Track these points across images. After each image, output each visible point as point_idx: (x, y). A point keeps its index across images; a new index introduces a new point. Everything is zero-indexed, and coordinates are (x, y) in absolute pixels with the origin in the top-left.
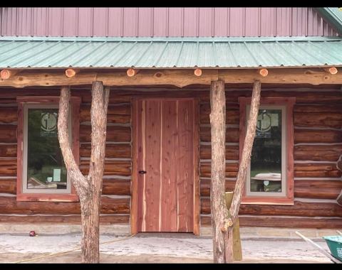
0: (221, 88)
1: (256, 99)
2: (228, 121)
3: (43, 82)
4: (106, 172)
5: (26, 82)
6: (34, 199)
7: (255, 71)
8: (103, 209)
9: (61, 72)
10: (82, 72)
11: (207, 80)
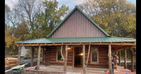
0: (84, 45)
1: (89, 47)
2: (85, 50)
3: (59, 45)
4: (68, 58)
5: (57, 45)
6: (59, 62)
7: (89, 43)
8: (67, 64)
9: (61, 43)
10: (64, 43)
11: (82, 44)
